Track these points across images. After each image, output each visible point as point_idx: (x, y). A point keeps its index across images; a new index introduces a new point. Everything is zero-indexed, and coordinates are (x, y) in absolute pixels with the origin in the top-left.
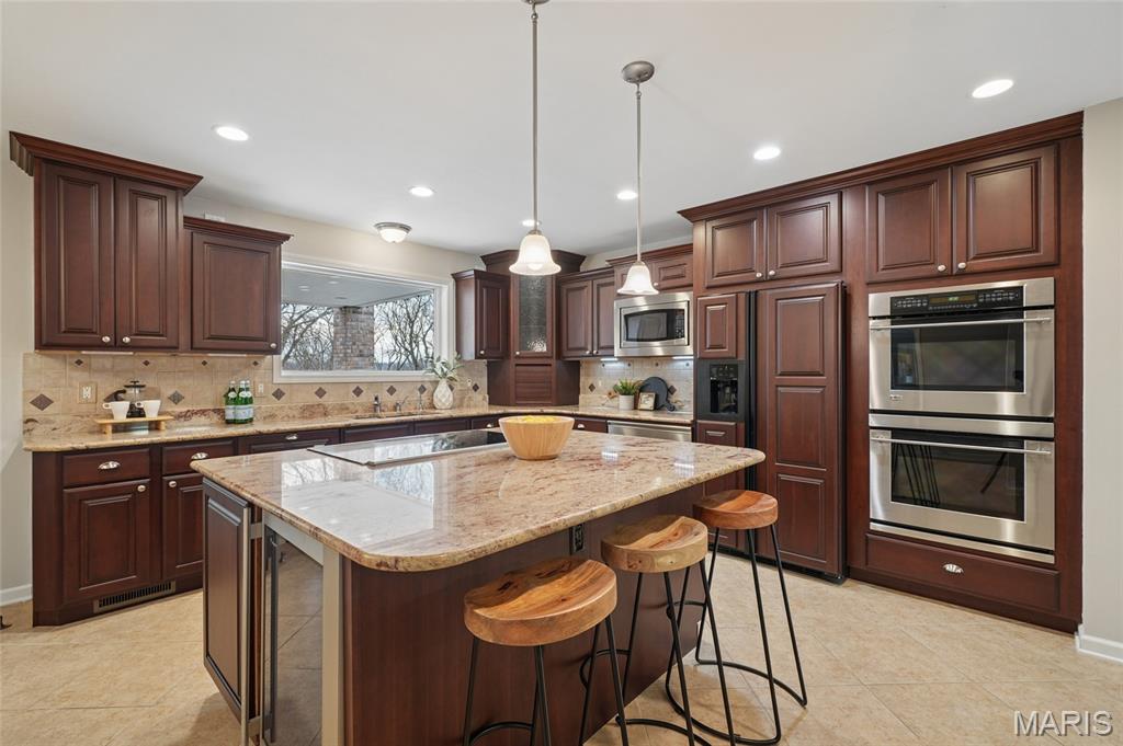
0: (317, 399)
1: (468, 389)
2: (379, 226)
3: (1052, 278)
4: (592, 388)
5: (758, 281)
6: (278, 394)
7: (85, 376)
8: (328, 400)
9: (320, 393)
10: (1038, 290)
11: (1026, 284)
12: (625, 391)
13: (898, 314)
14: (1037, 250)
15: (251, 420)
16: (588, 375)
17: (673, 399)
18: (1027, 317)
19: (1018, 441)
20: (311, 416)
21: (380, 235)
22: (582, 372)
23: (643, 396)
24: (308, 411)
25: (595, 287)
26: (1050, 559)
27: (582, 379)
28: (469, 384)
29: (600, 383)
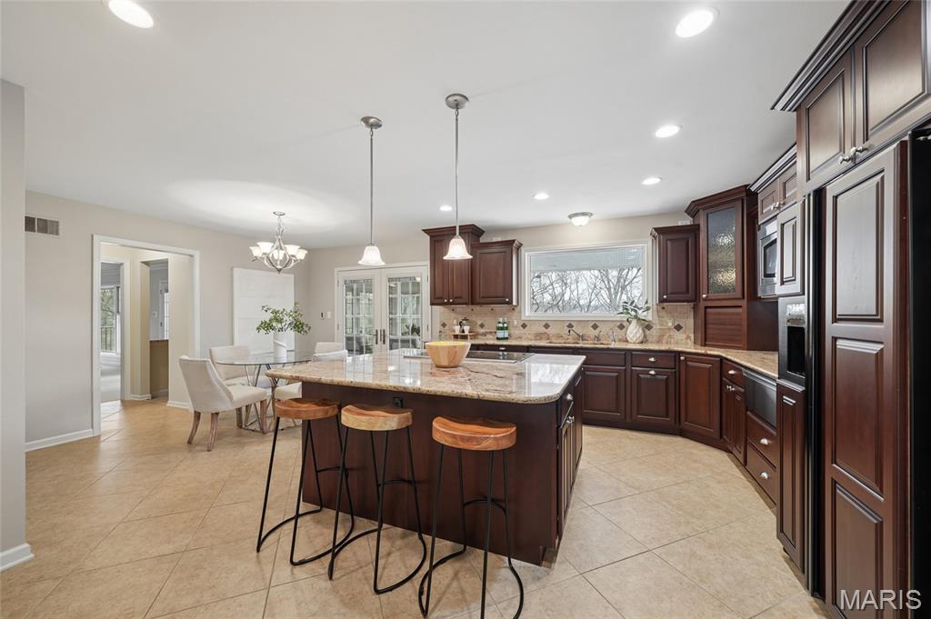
0: (544, 330)
1: (669, 329)
2: (570, 217)
6: (524, 326)
7: (454, 315)
8: (550, 331)
9: (547, 326)
15: (507, 338)
20: (541, 339)
21: (571, 223)
24: (539, 336)
28: (670, 324)
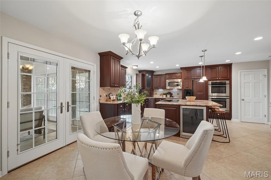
2: (133, 66)
3: (229, 81)
4: (156, 94)
5: (193, 79)
10: (228, 82)
11: (226, 81)
12: (164, 94)
13: (212, 84)
14: (227, 77)
16: (155, 92)
17: (172, 95)
18: (227, 85)
19: (226, 99)
22: (154, 91)
23: (168, 95)
25: (160, 77)
26: (229, 112)
27: (154, 92)
29: (158, 93)
